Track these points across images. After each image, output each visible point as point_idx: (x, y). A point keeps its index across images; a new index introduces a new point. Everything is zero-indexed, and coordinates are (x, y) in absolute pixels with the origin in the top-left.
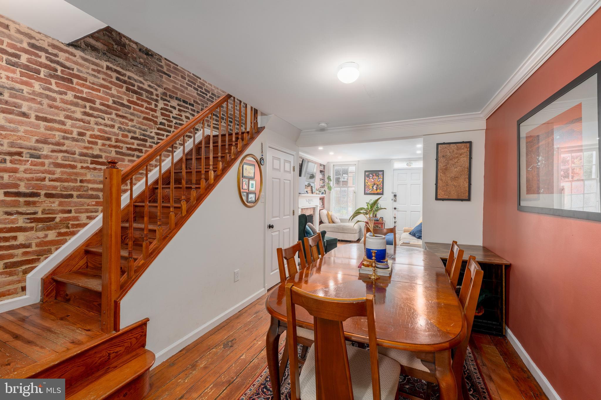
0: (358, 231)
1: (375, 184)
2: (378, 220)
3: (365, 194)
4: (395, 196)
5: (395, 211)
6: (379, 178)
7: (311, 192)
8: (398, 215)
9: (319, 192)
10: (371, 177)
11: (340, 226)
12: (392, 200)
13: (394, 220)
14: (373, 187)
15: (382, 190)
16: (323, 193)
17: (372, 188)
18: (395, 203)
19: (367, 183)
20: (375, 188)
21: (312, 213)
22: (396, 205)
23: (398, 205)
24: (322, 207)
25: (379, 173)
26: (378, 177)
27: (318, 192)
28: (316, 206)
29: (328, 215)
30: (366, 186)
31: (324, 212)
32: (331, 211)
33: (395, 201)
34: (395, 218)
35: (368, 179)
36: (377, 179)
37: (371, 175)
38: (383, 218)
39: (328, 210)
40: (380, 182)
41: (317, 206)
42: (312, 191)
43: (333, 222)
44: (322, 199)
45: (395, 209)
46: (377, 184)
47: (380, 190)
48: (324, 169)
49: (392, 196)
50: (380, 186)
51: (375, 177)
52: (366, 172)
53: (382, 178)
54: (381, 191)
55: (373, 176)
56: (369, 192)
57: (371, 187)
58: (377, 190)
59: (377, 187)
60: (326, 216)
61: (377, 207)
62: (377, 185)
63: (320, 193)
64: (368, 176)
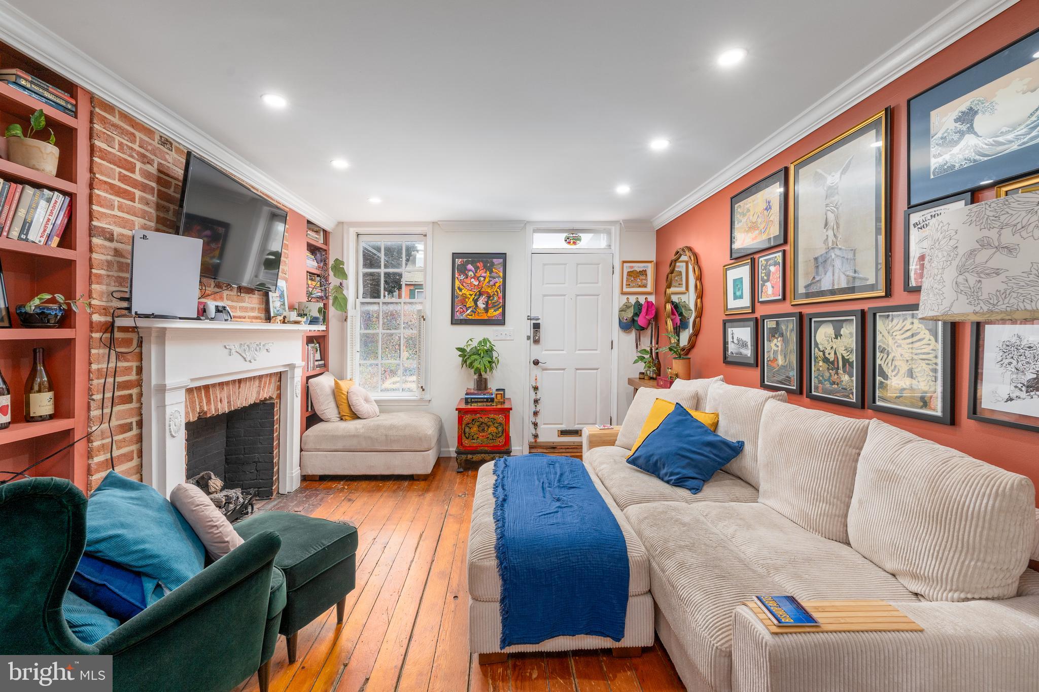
0: (434, 442)
1: (481, 294)
2: (492, 400)
3: (455, 322)
4: (537, 327)
5: (536, 371)
6: (493, 275)
7: (263, 316)
8: (545, 380)
9: (300, 315)
10: (471, 273)
11: (378, 427)
12: (529, 338)
13: (533, 396)
14: (476, 301)
15: (501, 310)
16: (314, 321)
17: (473, 304)
18: (535, 347)
19: (460, 290)
20: (481, 304)
21: (268, 392)
22: (537, 352)
23: (544, 352)
24: (319, 366)
25: (495, 260)
26: (491, 272)
27: (293, 316)
28: (288, 365)
29: (336, 392)
30: (456, 300)
31: (325, 382)
32: (349, 377)
33: (537, 342)
34: (536, 388)
35: (462, 277)
36: (487, 280)
37: (470, 267)
38: (503, 390)
39: (341, 376)
40: (496, 289)
41: (292, 367)
42: (267, 310)
43: (355, 416)
44: (318, 341)
45: (536, 363)
46: (488, 293)
47: (495, 311)
48: (326, 241)
49: (527, 329)
50: (496, 299)
51: (481, 273)
52: (455, 256)
53: (501, 275)
54: (498, 312)
55: (477, 268)
56: (464, 316)
57: (470, 303)
58: (486, 310)
59: (487, 302)
60: (331, 399)
61: (489, 362)
62: (489, 297)
63: (299, 319)
64: (463, 270)
